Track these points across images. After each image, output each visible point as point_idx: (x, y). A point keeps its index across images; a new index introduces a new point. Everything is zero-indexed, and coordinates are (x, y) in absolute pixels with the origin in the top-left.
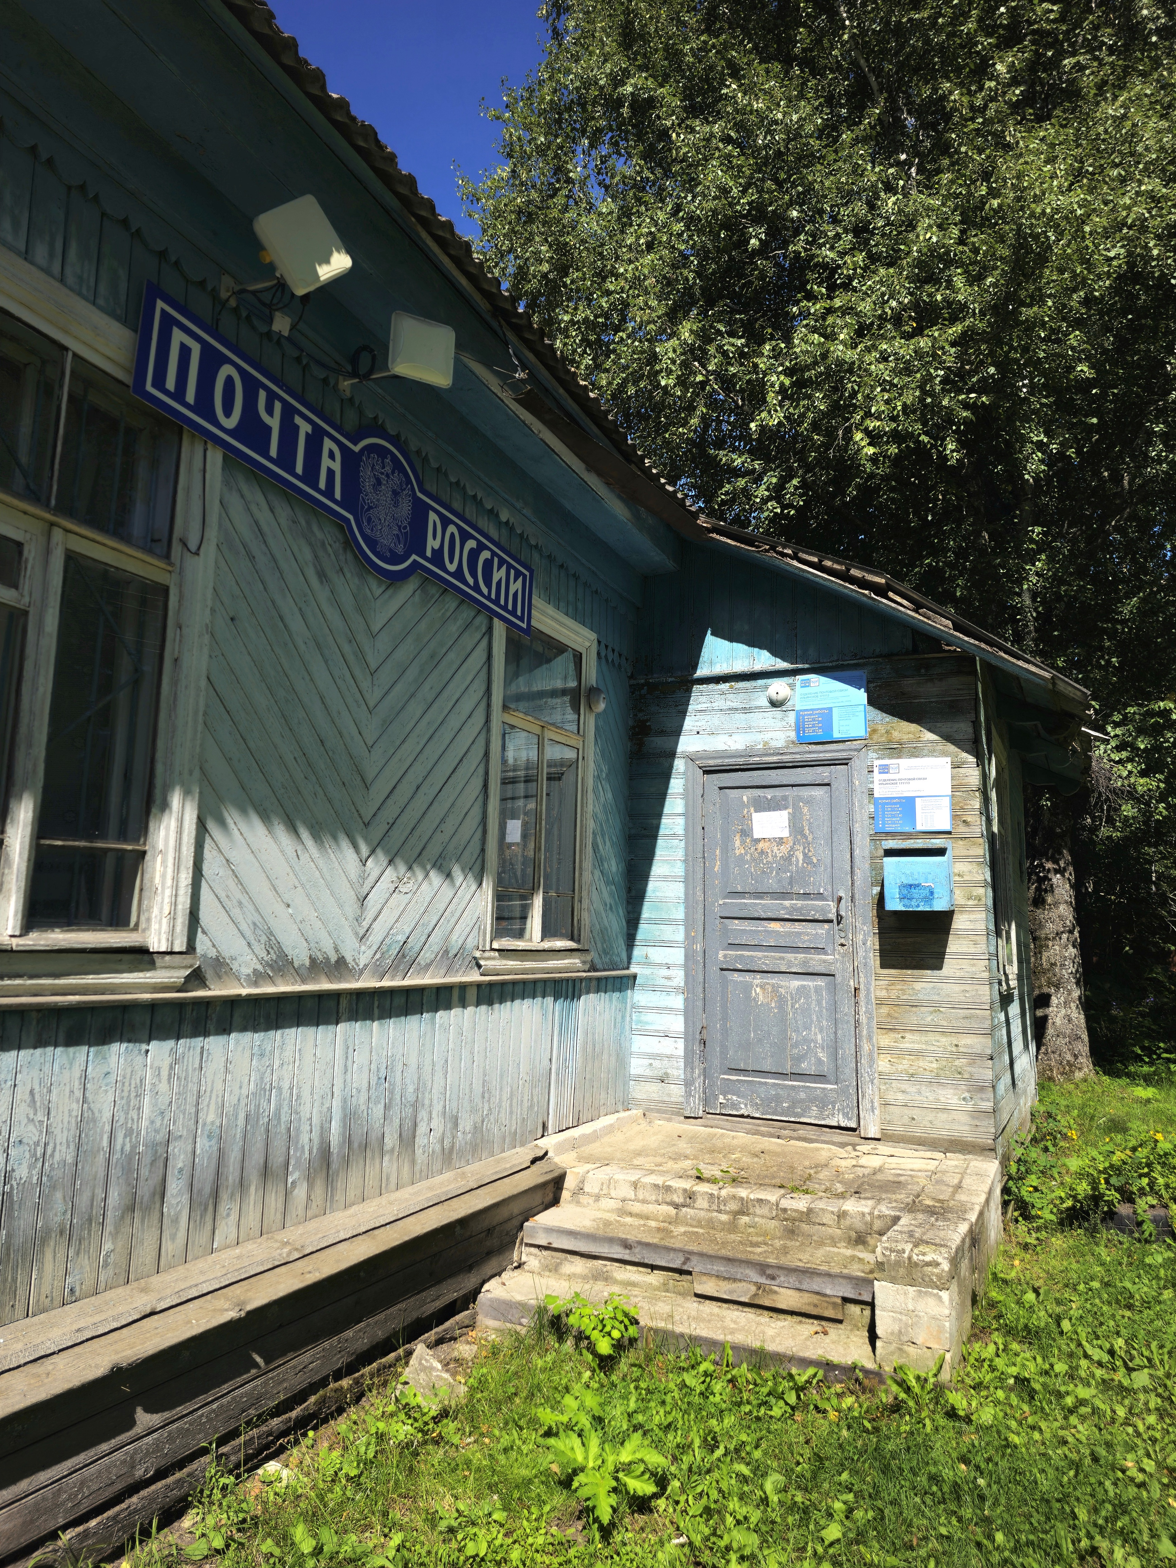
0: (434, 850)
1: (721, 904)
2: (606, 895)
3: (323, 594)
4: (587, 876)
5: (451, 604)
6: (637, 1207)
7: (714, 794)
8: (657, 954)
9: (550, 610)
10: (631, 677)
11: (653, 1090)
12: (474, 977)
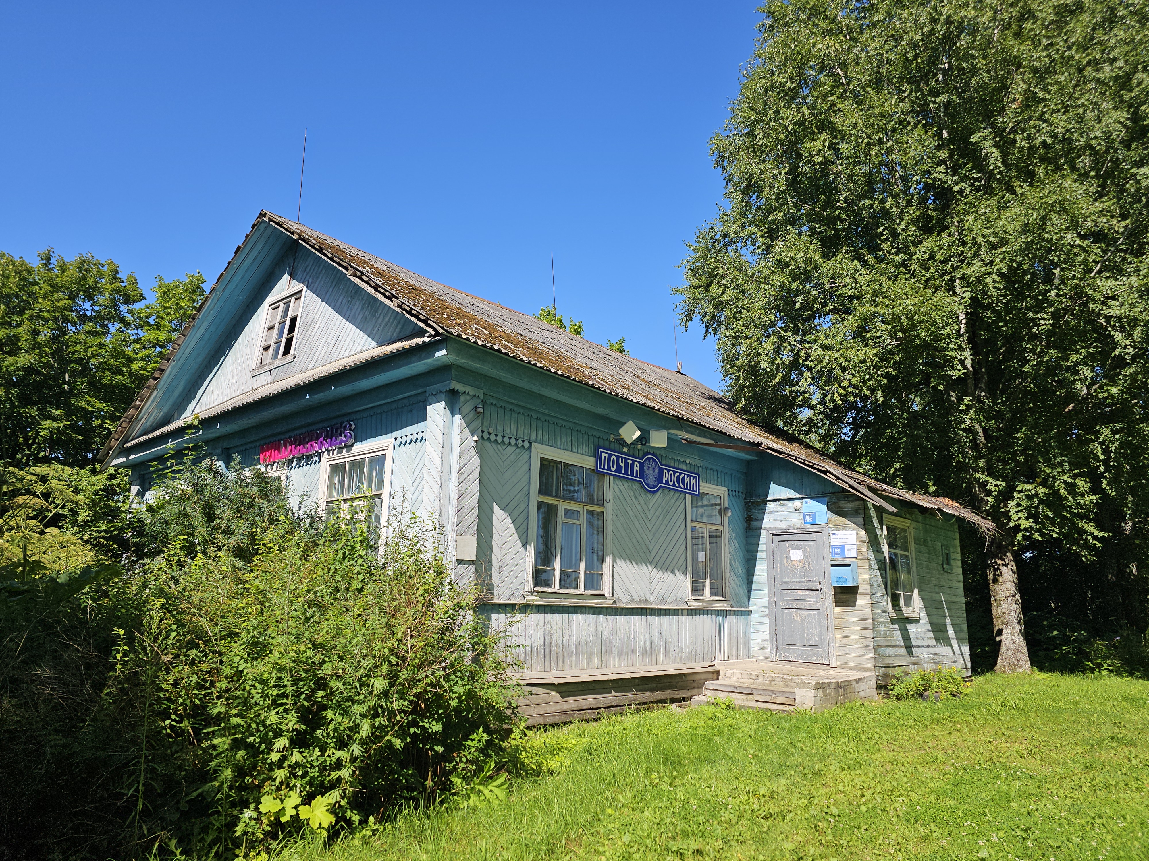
0: (671, 568)
1: (780, 584)
2: (737, 581)
3: (636, 502)
4: (728, 575)
5: (672, 493)
6: (742, 680)
7: (776, 543)
8: (759, 603)
9: (707, 485)
10: (745, 499)
11: (759, 652)
12: (686, 607)
